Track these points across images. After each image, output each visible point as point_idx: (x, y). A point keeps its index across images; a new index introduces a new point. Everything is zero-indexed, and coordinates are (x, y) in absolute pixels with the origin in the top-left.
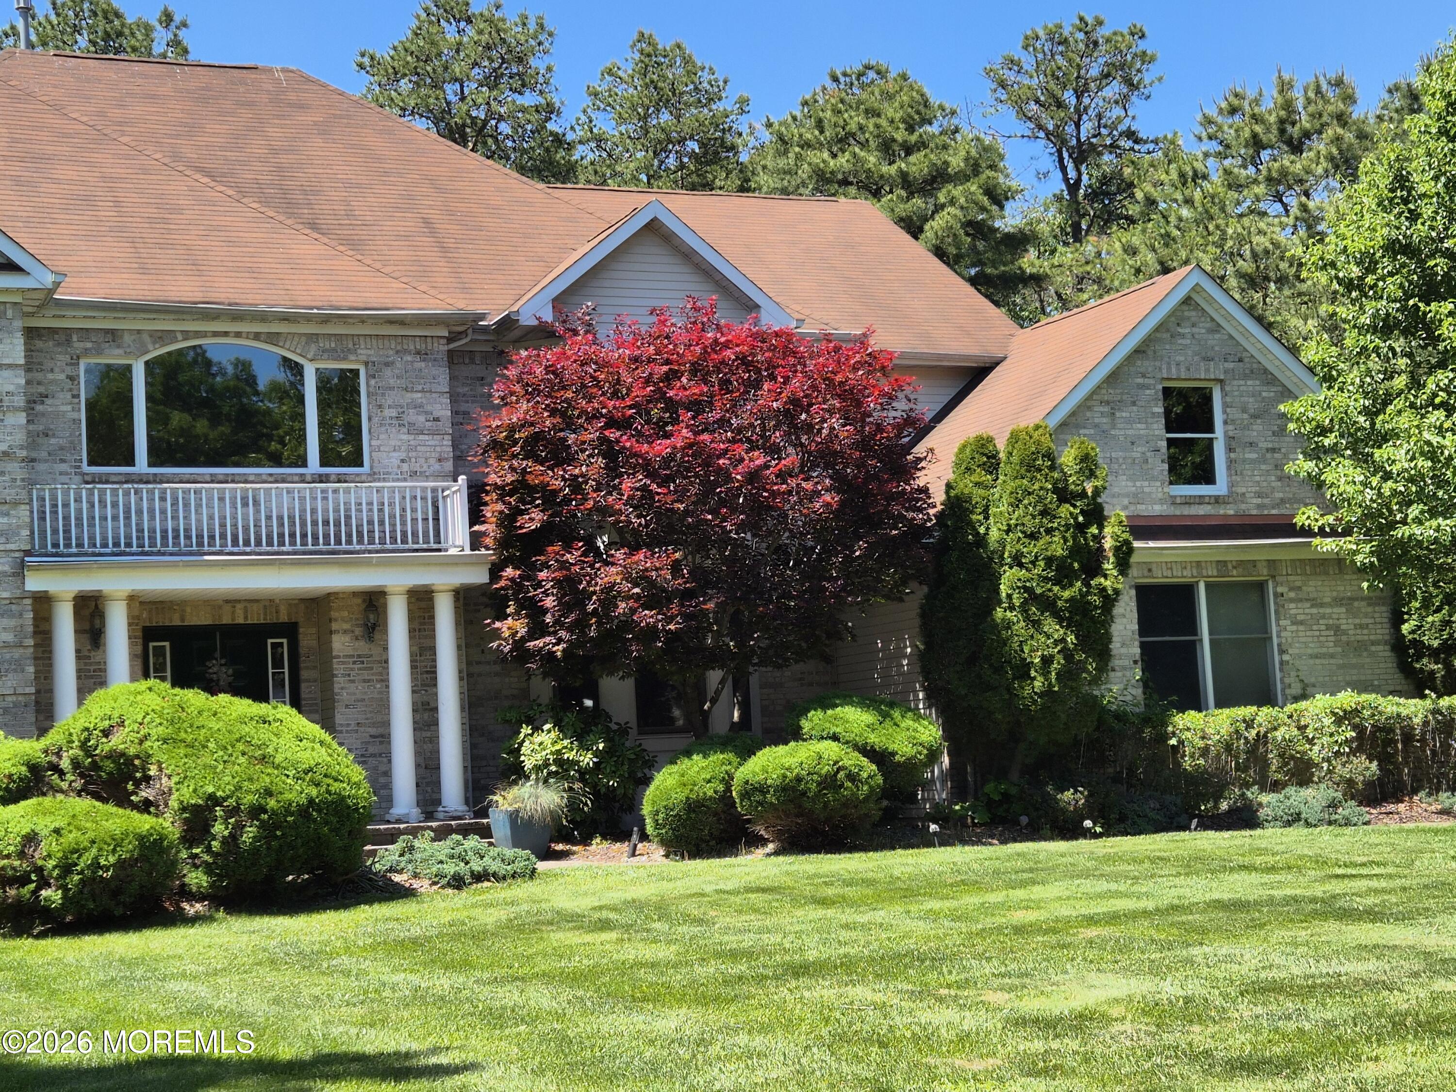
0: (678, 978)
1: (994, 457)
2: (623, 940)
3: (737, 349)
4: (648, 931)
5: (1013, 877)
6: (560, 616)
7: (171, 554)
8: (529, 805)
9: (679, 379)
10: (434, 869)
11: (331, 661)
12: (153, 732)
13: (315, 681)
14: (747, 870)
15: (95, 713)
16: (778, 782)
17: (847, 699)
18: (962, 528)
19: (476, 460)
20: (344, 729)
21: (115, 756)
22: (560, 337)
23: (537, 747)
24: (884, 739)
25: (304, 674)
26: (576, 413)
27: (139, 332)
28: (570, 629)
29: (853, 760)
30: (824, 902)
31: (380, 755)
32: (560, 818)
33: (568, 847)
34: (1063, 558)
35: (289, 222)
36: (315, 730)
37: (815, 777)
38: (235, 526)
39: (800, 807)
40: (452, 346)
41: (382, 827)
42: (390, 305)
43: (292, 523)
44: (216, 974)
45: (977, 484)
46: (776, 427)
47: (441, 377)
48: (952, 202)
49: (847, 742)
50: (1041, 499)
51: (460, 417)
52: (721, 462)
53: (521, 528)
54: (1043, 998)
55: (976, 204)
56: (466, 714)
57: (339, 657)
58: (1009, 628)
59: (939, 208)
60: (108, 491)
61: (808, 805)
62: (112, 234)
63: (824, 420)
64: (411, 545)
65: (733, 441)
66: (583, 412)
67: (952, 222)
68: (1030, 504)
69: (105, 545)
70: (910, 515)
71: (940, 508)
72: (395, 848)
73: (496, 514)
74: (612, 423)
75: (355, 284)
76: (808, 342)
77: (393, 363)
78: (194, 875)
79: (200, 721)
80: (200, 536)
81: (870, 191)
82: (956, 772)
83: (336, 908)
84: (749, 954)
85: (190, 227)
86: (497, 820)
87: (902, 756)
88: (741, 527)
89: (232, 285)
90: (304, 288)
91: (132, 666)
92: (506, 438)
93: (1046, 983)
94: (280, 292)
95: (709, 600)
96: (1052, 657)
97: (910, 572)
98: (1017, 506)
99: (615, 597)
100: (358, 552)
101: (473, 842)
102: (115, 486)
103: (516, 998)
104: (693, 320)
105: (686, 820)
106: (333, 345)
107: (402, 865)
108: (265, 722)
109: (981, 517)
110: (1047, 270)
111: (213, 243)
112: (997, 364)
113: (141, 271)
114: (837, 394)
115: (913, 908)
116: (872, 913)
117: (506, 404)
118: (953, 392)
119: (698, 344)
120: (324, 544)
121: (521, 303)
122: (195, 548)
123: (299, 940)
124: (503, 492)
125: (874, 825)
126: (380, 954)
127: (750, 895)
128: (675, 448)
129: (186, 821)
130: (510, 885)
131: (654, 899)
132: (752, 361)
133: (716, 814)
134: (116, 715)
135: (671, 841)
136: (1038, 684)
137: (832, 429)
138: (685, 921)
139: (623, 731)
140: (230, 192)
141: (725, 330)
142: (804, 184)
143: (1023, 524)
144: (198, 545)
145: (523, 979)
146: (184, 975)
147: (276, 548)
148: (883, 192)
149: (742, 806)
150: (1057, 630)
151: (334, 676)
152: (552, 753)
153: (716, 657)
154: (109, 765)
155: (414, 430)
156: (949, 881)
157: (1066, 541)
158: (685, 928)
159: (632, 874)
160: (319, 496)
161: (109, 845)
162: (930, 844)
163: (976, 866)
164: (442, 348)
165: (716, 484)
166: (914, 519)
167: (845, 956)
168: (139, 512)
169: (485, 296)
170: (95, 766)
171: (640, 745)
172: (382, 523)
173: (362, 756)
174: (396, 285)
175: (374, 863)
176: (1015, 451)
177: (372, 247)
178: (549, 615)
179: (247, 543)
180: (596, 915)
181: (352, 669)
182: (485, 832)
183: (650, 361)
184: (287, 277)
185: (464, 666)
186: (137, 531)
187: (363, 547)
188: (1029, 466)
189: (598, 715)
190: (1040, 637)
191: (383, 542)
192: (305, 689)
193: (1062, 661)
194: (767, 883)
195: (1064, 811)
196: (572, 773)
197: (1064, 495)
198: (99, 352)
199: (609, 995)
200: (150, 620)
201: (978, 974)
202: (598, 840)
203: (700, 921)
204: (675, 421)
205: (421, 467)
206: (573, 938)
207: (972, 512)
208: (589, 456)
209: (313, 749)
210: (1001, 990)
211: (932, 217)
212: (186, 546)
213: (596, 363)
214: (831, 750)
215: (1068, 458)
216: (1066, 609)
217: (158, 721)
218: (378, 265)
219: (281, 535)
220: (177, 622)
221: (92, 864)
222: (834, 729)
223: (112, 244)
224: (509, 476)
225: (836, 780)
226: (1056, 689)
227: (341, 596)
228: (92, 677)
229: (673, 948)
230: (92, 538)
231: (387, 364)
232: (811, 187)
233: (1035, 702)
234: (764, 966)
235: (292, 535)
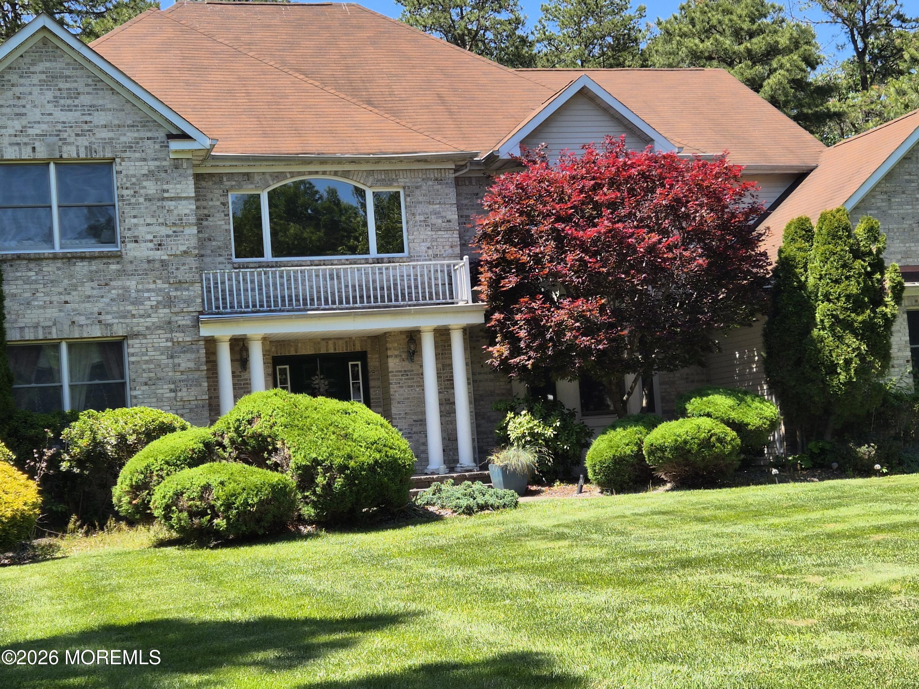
0: (607, 569)
1: (810, 231)
2: (572, 546)
3: (639, 168)
4: (589, 540)
5: (827, 502)
6: (530, 343)
7: (288, 311)
8: (514, 462)
9: (602, 189)
10: (454, 503)
11: (388, 375)
12: (278, 421)
13: (379, 387)
14: (653, 500)
15: (243, 410)
16: (672, 444)
17: (716, 391)
18: (789, 277)
19: (474, 246)
20: (397, 417)
21: (256, 436)
22: (525, 166)
23: (517, 425)
24: (741, 415)
25: (372, 383)
26: (536, 214)
27: (264, 173)
28: (536, 351)
29: (721, 429)
30: (702, 520)
31: (420, 433)
32: (533, 470)
33: (539, 488)
34: (857, 295)
35: (354, 100)
36: (378, 417)
37: (696, 441)
38: (326, 292)
39: (687, 459)
40: (457, 174)
41: (422, 477)
42: (418, 150)
43: (361, 290)
44: (319, 570)
45: (799, 249)
46: (666, 217)
47: (451, 194)
48: (781, 67)
49: (717, 418)
50: (841, 257)
51: (463, 219)
52: (630, 240)
53: (503, 287)
54: (846, 580)
55: (797, 67)
56: (473, 406)
57: (393, 372)
58: (822, 341)
59: (772, 71)
60: (248, 273)
61: (692, 458)
62: (246, 113)
63: (697, 211)
64: (435, 301)
65: (637, 227)
66: (541, 213)
67: (782, 79)
68: (835, 261)
69: (247, 307)
70: (755, 270)
71: (774, 265)
72: (430, 490)
73: (487, 279)
74: (559, 219)
75: (395, 138)
76: (686, 161)
77: (421, 186)
78: (306, 509)
79: (307, 413)
80: (305, 300)
81: (727, 63)
82: (789, 437)
83: (394, 528)
84: (653, 554)
85: (293, 107)
86: (494, 471)
87: (753, 426)
88: (644, 282)
89: (319, 142)
90: (364, 142)
91: (266, 381)
92: (492, 231)
93: (848, 570)
94: (349, 145)
95: (625, 329)
96: (851, 359)
97: (756, 307)
98: (826, 262)
99: (564, 329)
100: (403, 306)
101: (478, 485)
102: (252, 270)
103: (504, 582)
104: (610, 150)
105: (613, 470)
106: (383, 177)
107: (434, 500)
108: (346, 413)
109: (802, 270)
110: (845, 109)
111: (307, 116)
112: (812, 170)
113: (264, 135)
114: (705, 194)
115: (761, 523)
116: (733, 526)
117: (492, 210)
118: (783, 190)
119: (613, 166)
120: (381, 302)
121: (500, 145)
122: (302, 307)
123: (370, 548)
124: (491, 265)
125: (736, 470)
126: (421, 556)
127: (654, 516)
128: (600, 233)
129: (300, 476)
130: (502, 512)
131: (593, 519)
132: (649, 175)
133: (632, 465)
134: (255, 411)
135: (604, 483)
136: (842, 377)
137: (702, 217)
138: (612, 533)
139: (572, 414)
140: (317, 83)
141: (630, 156)
142: (683, 60)
143: (830, 274)
144: (303, 305)
145: (509, 571)
146: (300, 571)
147: (351, 305)
148: (735, 63)
149: (649, 460)
150: (854, 342)
151: (390, 384)
152: (527, 429)
153: (631, 366)
154: (252, 442)
155: (435, 228)
156: (785, 505)
157: (859, 284)
158: (613, 537)
159: (579, 504)
160: (377, 271)
161: (253, 491)
162: (773, 482)
163: (802, 496)
164: (451, 175)
165: (627, 255)
166: (758, 273)
167: (716, 554)
168: (267, 286)
169: (477, 142)
170: (244, 443)
171: (583, 423)
172: (416, 287)
173: (409, 433)
174: (421, 137)
175: (416, 499)
176: (824, 227)
177: (406, 114)
178: (522, 342)
179: (334, 303)
180: (556, 530)
181: (401, 379)
182: (486, 479)
183: (583, 178)
184: (353, 135)
185: (471, 376)
186: (267, 297)
187: (405, 303)
188: (834, 236)
189: (556, 405)
190: (843, 346)
191: (417, 299)
192: (373, 393)
193: (858, 362)
194: (666, 509)
195: (861, 459)
196: (540, 441)
197: (857, 254)
198: (240, 187)
199: (562, 580)
200: (277, 352)
201: (802, 565)
202: (558, 483)
203: (622, 533)
204: (600, 216)
205: (440, 251)
206: (542, 545)
207: (796, 268)
208: (545, 241)
209: (376, 429)
210: (818, 575)
211: (768, 77)
212: (296, 306)
213: (548, 181)
214: (706, 423)
215: (859, 230)
216: (860, 328)
217: (281, 414)
218: (410, 125)
219: (354, 297)
220: (293, 353)
221: (244, 503)
222: (708, 410)
223: (246, 120)
224: (495, 255)
225: (710, 442)
226: (854, 380)
227: (393, 334)
228: (242, 388)
229: (605, 550)
230: (239, 303)
231: (417, 188)
232: (687, 62)
233: (840, 389)
234: (663, 562)
235: (361, 297)
